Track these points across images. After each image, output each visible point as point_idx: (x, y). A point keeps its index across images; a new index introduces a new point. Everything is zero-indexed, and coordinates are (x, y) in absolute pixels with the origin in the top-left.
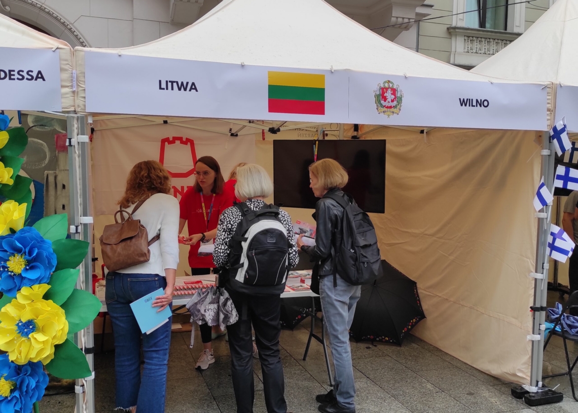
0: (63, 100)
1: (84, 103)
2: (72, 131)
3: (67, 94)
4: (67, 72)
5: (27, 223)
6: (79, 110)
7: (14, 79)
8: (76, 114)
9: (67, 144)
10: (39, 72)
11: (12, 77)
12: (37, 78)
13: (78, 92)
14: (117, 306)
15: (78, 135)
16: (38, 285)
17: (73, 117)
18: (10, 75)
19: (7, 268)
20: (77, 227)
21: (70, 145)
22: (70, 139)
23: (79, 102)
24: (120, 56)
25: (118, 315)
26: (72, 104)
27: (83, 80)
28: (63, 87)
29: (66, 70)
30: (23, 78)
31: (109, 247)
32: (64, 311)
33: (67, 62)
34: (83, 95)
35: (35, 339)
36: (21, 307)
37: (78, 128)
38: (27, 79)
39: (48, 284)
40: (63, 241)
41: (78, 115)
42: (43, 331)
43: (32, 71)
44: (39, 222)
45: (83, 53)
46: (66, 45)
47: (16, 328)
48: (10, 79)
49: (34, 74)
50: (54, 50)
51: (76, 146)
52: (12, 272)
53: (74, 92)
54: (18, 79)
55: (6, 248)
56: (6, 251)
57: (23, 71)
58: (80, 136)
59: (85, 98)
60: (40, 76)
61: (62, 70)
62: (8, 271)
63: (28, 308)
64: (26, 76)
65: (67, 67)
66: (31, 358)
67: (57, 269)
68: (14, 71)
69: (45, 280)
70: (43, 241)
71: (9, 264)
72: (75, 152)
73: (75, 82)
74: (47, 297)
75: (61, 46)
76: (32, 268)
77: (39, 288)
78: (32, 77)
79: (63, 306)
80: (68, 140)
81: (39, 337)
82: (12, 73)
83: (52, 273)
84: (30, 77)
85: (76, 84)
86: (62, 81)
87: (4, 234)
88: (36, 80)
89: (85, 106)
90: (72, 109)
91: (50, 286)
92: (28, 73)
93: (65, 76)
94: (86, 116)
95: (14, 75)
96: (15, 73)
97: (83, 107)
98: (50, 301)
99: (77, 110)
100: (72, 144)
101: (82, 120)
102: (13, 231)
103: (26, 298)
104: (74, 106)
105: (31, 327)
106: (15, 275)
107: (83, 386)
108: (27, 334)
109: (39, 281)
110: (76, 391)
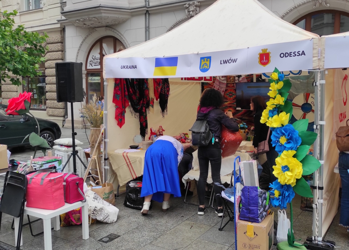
0: (314, 64)
1: (323, 64)
2: (317, 78)
3: (315, 60)
4: (316, 50)
5: (290, 122)
6: (321, 68)
7: (292, 56)
8: (320, 70)
9: (314, 85)
10: (303, 52)
11: (291, 55)
12: (302, 54)
13: (321, 59)
14: (343, 171)
15: (320, 80)
16: (291, 151)
17: (318, 71)
18: (290, 54)
19: (279, 141)
20: (317, 126)
21: (316, 85)
22: (316, 82)
23: (322, 63)
24: (345, 37)
25: (344, 176)
26: (318, 65)
27: (324, 52)
28: (314, 57)
29: (316, 49)
30: (296, 55)
31: (340, 138)
32: (302, 164)
33: (316, 45)
34: (324, 60)
35: (287, 174)
36: (283, 159)
37: (320, 77)
38: (297, 55)
39: (296, 151)
40: (305, 132)
41: (321, 70)
42: (292, 171)
43: (300, 52)
44: (295, 122)
45: (325, 39)
46: (317, 36)
47: (281, 168)
48: (290, 56)
49: (301, 53)
50: (310, 39)
51: (319, 86)
52: (281, 143)
53: (319, 59)
54: (293, 56)
55: (279, 133)
56: (279, 134)
57: (295, 52)
58: (321, 81)
59: (324, 61)
60: (303, 53)
61: (314, 49)
62: (279, 143)
63: (285, 160)
64: (297, 54)
65: (316, 47)
66: (286, 182)
67: (301, 144)
68: (292, 52)
69: (294, 149)
70: (294, 131)
71: (280, 140)
72: (318, 89)
73: (320, 54)
74: (295, 156)
75: (314, 37)
76: (289, 143)
77: (291, 152)
78: (300, 54)
79: (301, 162)
80: (315, 83)
81: (288, 173)
82: (291, 53)
83: (298, 146)
84: (298, 55)
85: (320, 55)
86: (313, 54)
87: (279, 127)
88: (301, 55)
89: (324, 65)
90: (318, 67)
91: (296, 152)
92: (298, 53)
93: (315, 51)
94: (325, 71)
95: (292, 54)
96: (292, 53)
97: (323, 66)
98: (295, 159)
99: (320, 68)
100: (317, 85)
101: (323, 73)
102: (283, 125)
103: (286, 155)
104: (319, 66)
105: (286, 168)
106: (282, 145)
107: (316, 205)
108: (284, 171)
109: (291, 149)
110: (313, 207)
